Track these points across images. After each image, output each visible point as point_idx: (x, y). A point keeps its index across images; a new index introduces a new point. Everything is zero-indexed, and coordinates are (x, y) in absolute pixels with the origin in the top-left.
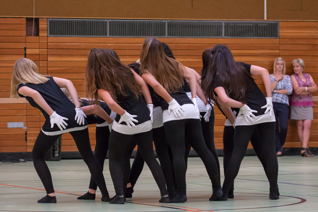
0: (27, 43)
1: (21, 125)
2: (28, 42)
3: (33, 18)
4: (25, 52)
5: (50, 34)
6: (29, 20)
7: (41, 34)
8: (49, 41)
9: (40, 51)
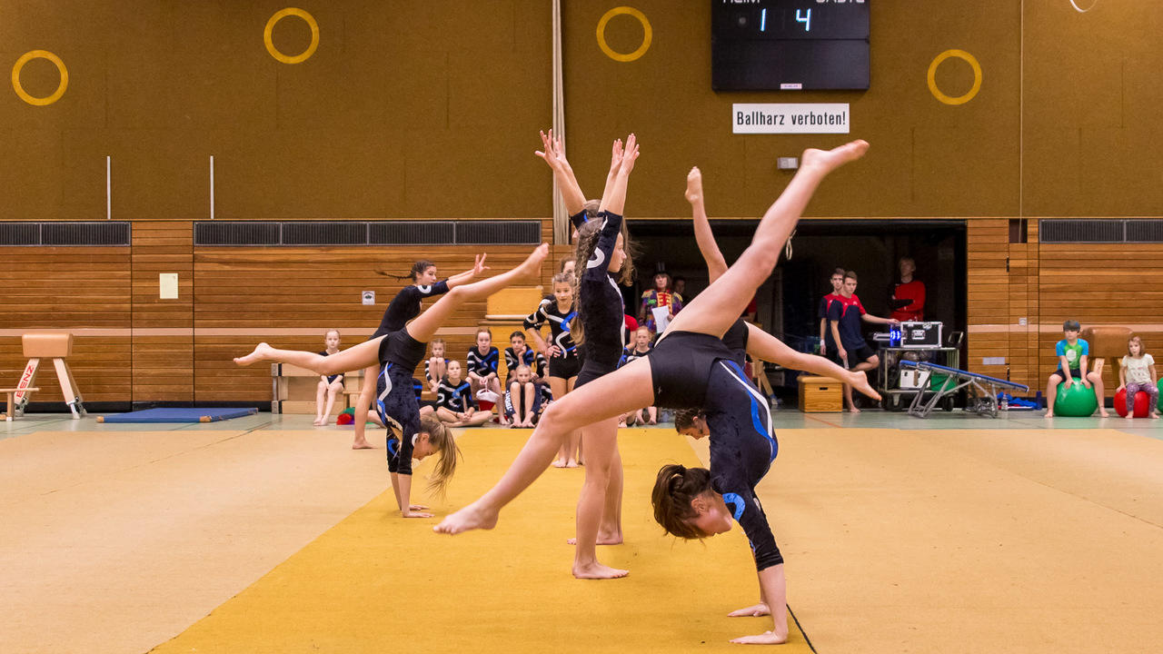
0: (1010, 253)
1: (1002, 361)
2: (1011, 251)
3: (1019, 220)
4: (1008, 264)
5: (1043, 240)
6: (1013, 222)
7: (1029, 241)
8: (1040, 250)
9: (1028, 263)
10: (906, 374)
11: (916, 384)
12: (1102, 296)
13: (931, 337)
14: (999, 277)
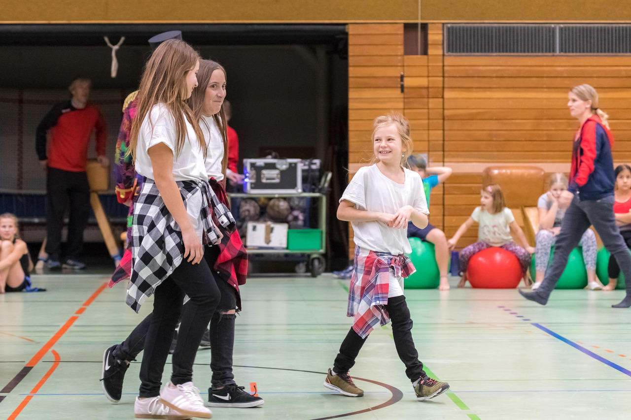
0: (405, 68)
2: (407, 66)
3: (416, 25)
4: (402, 83)
5: (449, 51)
6: (409, 28)
7: (431, 52)
8: (446, 64)
9: (428, 81)
10: (254, 228)
11: (268, 240)
12: (528, 124)
13: (287, 179)
14: (390, 100)
